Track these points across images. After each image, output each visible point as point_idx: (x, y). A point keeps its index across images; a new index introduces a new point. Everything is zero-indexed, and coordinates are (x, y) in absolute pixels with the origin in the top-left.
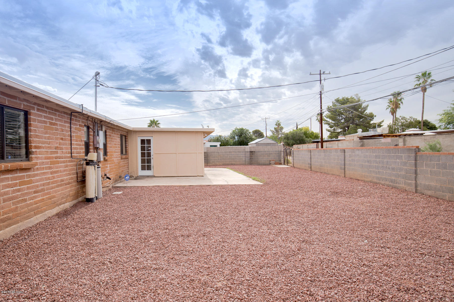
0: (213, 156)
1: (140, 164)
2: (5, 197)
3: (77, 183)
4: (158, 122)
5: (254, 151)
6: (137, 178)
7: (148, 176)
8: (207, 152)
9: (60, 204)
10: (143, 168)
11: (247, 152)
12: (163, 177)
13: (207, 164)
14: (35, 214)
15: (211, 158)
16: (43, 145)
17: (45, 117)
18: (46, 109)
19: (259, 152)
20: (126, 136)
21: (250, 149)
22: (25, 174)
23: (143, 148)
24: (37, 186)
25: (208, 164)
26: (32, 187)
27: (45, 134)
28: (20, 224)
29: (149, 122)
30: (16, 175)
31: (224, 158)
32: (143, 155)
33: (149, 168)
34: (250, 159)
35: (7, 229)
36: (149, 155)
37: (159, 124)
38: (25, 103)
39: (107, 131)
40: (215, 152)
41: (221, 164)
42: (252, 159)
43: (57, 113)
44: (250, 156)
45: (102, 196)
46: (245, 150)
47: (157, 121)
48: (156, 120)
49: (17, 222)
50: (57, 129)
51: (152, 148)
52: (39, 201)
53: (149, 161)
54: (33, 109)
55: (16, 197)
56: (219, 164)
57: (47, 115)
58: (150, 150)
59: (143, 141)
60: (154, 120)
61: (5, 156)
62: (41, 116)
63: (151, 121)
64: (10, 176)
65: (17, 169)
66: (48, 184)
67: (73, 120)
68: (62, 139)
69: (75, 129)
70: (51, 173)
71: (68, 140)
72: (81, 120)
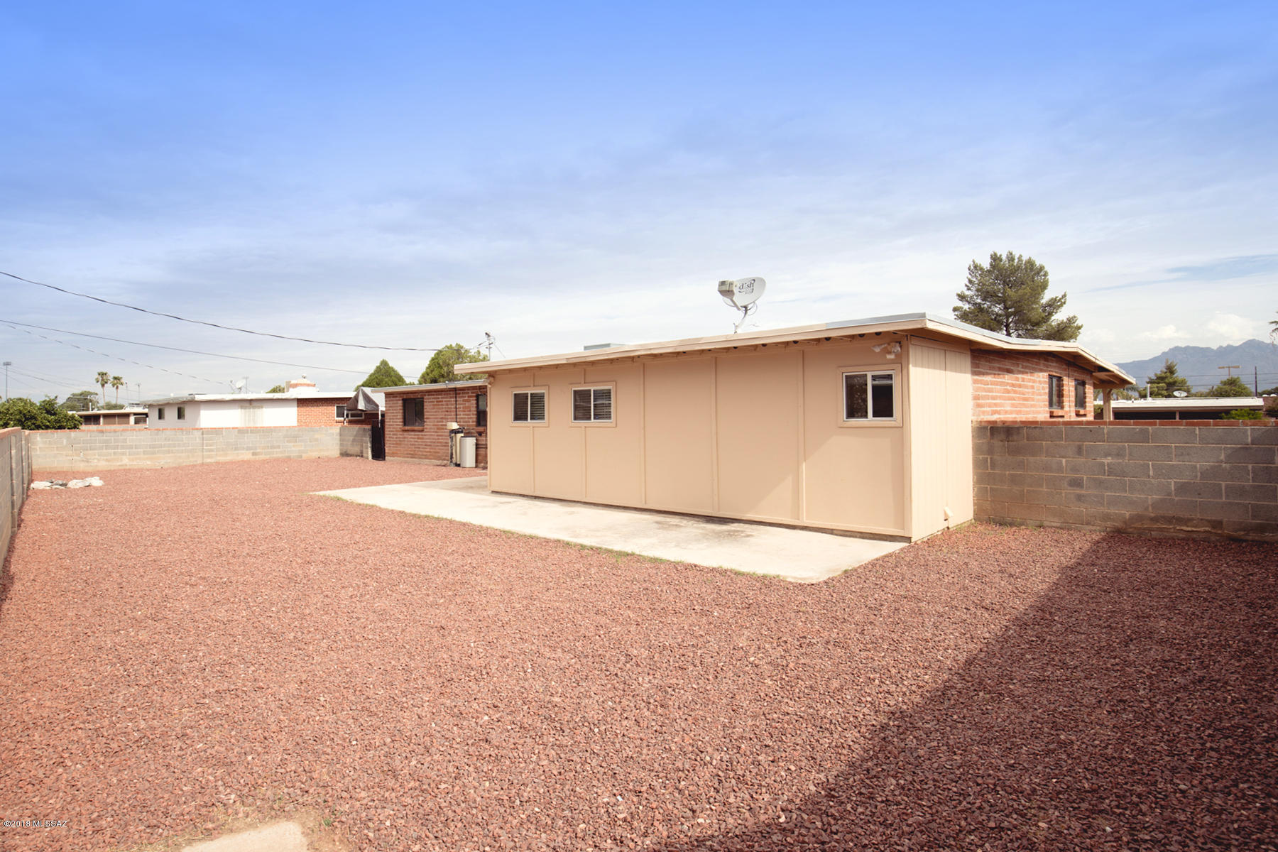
2: (411, 443)
14: (425, 458)
16: (432, 417)
22: (420, 433)
24: (427, 442)
26: (424, 442)
27: (433, 409)
30: (416, 433)
38: (421, 394)
43: (443, 393)
49: (416, 458)
52: (428, 451)
54: (426, 395)
55: (415, 444)
61: (413, 423)
62: (431, 398)
64: (413, 433)
67: (459, 394)
68: (447, 411)
69: (463, 401)
70: (437, 436)
71: (453, 411)
72: (470, 392)
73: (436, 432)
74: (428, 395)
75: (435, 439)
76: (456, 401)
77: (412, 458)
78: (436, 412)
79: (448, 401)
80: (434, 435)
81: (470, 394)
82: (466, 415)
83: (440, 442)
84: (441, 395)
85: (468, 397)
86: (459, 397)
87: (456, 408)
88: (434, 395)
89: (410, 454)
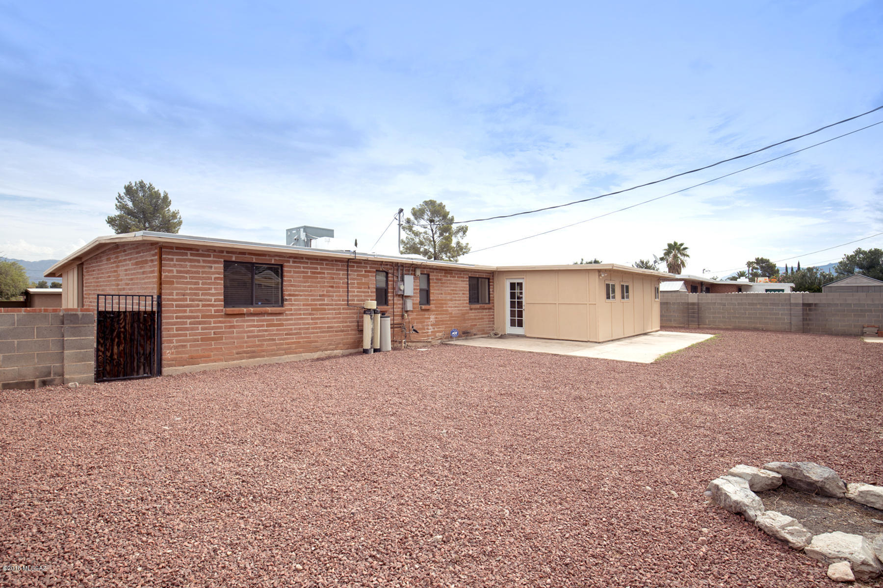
0: (712, 311)
1: (508, 318)
2: (249, 334)
3: (357, 332)
4: (682, 247)
5: (816, 305)
6: (503, 337)
7: (518, 336)
8: (698, 303)
9: (326, 350)
10: (513, 324)
11: (796, 305)
12: (538, 338)
13: (699, 325)
14: (286, 354)
15: (707, 315)
16: (302, 293)
17: (304, 268)
18: (307, 261)
19: (829, 305)
20: (489, 279)
21: (803, 299)
22: (275, 318)
23: (513, 295)
24: (291, 329)
25: (701, 326)
26: (284, 330)
27: (305, 283)
28: (266, 358)
29: (667, 247)
30: (264, 318)
31: (737, 315)
32: (512, 304)
33: (520, 324)
34: (804, 320)
35: (250, 360)
36: (520, 304)
37: (686, 248)
38: (277, 258)
39: (431, 274)
40: (715, 303)
41: (730, 327)
42: (810, 320)
43: (325, 262)
44: (803, 315)
45: (390, 349)
46: (790, 299)
47: (682, 245)
48: (679, 243)
49: (263, 356)
50: (324, 278)
51: (524, 296)
52: (292, 342)
53: (520, 314)
54: (289, 262)
55: (263, 336)
56: (724, 327)
57: (309, 265)
58: (522, 297)
59: (513, 286)
60: (676, 244)
61: (254, 302)
62: (300, 267)
63: (670, 245)
64: (256, 318)
65: (265, 313)
66: (308, 329)
67: (353, 266)
68: (332, 287)
69: (358, 275)
70: (312, 319)
71: (343, 287)
72: (368, 266)
73: (310, 314)
74: (294, 262)
75: (308, 324)
76: (348, 275)
77: (250, 358)
78: (309, 287)
79: (334, 274)
80: (307, 319)
81: (368, 269)
82: (361, 292)
83: (320, 328)
84: (322, 264)
85: (365, 271)
86: (351, 271)
87: (348, 284)
88: (307, 263)
89: (246, 352)
